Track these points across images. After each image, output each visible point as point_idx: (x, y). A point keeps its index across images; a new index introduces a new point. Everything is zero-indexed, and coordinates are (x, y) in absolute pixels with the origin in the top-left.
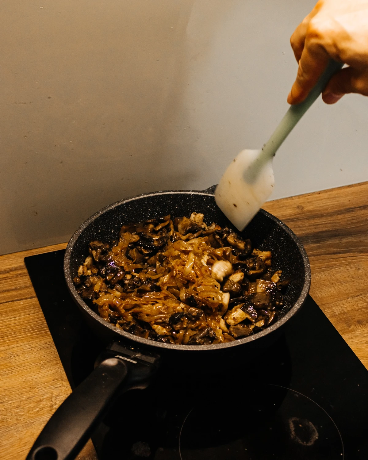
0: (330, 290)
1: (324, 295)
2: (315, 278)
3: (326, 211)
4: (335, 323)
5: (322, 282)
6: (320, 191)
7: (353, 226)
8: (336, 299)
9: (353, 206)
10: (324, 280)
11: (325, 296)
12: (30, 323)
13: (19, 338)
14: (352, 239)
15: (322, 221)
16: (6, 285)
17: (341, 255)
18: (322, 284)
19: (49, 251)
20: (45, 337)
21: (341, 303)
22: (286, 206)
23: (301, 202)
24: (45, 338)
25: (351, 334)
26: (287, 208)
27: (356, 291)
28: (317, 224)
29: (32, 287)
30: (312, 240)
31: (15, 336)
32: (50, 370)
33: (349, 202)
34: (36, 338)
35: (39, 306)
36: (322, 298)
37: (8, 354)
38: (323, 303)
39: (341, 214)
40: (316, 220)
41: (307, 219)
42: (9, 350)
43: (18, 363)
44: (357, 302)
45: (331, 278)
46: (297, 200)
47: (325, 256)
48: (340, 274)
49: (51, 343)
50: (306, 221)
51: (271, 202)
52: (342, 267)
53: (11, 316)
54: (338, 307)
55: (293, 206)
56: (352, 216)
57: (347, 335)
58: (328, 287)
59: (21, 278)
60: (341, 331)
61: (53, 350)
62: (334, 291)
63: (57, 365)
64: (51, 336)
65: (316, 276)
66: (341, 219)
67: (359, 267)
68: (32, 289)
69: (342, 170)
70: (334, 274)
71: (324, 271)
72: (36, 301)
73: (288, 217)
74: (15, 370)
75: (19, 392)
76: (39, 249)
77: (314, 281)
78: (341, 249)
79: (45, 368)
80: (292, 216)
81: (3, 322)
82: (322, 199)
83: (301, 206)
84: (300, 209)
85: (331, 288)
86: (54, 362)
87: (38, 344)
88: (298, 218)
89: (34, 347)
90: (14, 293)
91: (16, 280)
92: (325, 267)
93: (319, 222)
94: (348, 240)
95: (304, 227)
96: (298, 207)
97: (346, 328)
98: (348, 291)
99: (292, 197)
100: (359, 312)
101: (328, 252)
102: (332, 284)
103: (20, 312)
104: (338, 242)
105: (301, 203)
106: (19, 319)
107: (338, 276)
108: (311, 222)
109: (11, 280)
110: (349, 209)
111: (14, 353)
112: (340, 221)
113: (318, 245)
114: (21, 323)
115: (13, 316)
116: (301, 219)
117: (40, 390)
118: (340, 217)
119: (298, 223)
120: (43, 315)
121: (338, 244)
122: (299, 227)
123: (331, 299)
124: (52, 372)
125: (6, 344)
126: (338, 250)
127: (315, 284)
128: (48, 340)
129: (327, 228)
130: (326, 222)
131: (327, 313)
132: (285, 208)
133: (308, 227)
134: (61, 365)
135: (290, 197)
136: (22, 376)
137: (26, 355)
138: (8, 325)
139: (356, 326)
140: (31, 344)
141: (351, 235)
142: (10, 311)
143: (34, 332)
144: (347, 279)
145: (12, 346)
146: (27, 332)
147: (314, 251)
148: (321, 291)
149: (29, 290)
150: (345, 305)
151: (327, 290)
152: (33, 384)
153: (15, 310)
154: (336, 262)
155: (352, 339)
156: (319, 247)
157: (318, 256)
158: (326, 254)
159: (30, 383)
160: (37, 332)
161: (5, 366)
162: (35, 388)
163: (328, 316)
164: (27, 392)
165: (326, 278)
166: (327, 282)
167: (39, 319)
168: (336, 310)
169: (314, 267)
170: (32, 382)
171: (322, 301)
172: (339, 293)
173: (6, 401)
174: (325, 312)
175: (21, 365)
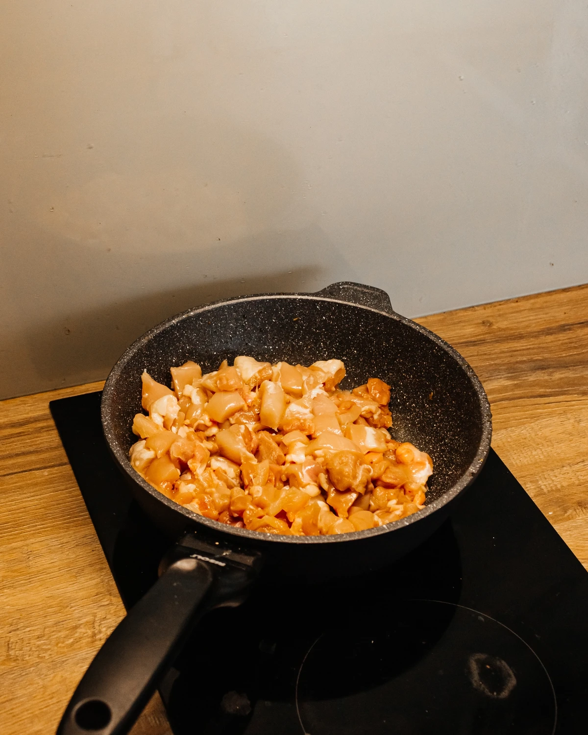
0: (534, 453)
1: (525, 461)
2: (511, 435)
3: (529, 330)
4: (542, 506)
5: (522, 441)
6: (519, 298)
7: (571, 354)
8: (544, 467)
9: (570, 322)
10: (525, 439)
11: (526, 463)
12: (60, 504)
13: (41, 528)
14: (569, 374)
15: (521, 345)
16: (21, 445)
17: (552, 399)
18: (523, 444)
19: (89, 391)
20: (83, 528)
21: (551, 473)
22: (465, 321)
23: (488, 315)
25: (567, 522)
26: (466, 324)
27: (576, 455)
28: (514, 349)
29: (63, 448)
30: (506, 375)
31: (36, 526)
32: (91, 579)
33: (563, 316)
34: (68, 528)
35: (74, 478)
36: (522, 466)
37: (24, 554)
38: (523, 474)
39: (551, 334)
40: (511, 344)
41: (497, 342)
42: (26, 548)
43: (41, 568)
44: (576, 473)
45: (536, 435)
46: (481, 312)
47: (526, 399)
48: (550, 429)
49: (92, 536)
50: (497, 345)
51: (440, 314)
52: (553, 417)
53: (29, 495)
54: (547, 480)
55: (476, 322)
56: (568, 337)
57: (561, 524)
58: (531, 449)
59: (45, 434)
60: (552, 518)
61: (96, 547)
62: (540, 455)
63: (103, 570)
64: (92, 526)
65: (513, 431)
66: (552, 342)
67: (581, 418)
68: (62, 452)
69: (553, 265)
70: (541, 428)
71: (525, 424)
72: (68, 469)
73: (468, 338)
74: (35, 579)
75: (42, 612)
76: (74, 388)
77: (509, 440)
78: (552, 389)
79: (83, 575)
80: (474, 336)
81: (17, 504)
82: (521, 311)
83: (488, 322)
84: (486, 326)
85: (535, 450)
86: (98, 567)
87: (72, 538)
88: (484, 340)
89: (66, 543)
90: (33, 458)
91: (37, 437)
92: (527, 418)
93: (517, 347)
94: (563, 376)
95: (493, 354)
96: (483, 323)
97: (558, 513)
98: (562, 456)
99: (473, 307)
100: (582, 488)
101: (530, 394)
102: (538, 444)
103: (44, 487)
104: (546, 377)
105: (488, 317)
106: (41, 499)
107: (546, 432)
108: (505, 347)
109: (28, 437)
110: (564, 326)
111: (34, 552)
112: (550, 345)
113: (516, 382)
114: (45, 505)
115: (32, 494)
116: (488, 342)
117: (74, 610)
118: (550, 338)
119: (483, 348)
120: (79, 492)
121: (546, 381)
122: (485, 354)
123: (536, 467)
124: (94, 582)
125: (21, 537)
126: (547, 390)
127: (511, 444)
128: (87, 532)
129: (528, 357)
130: (529, 347)
131: (530, 490)
132: (463, 324)
133: (499, 353)
134: (109, 571)
135: (470, 307)
136: (47, 588)
137: (53, 555)
138: (24, 508)
139: (575, 510)
140: (62, 538)
141: (567, 367)
142: (28, 486)
143: (65, 519)
144: (561, 436)
145: (31, 540)
146: (54, 518)
147: (510, 392)
148: (519, 456)
149: (57, 452)
150: (558, 478)
151: (529, 453)
152: (64, 601)
153: (36, 484)
154: (544, 409)
155: (570, 530)
156: (517, 386)
157: (516, 401)
158: (528, 397)
159: (58, 600)
160: (70, 518)
161: (20, 572)
162: (68, 606)
163: (531, 494)
164: (56, 613)
165: (528, 435)
166: (529, 441)
167: (74, 498)
168: (545, 485)
169: (509, 418)
170: (62, 598)
171: (522, 471)
172: (548, 458)
173: (21, 627)
174: (527, 488)
175: (44, 571)
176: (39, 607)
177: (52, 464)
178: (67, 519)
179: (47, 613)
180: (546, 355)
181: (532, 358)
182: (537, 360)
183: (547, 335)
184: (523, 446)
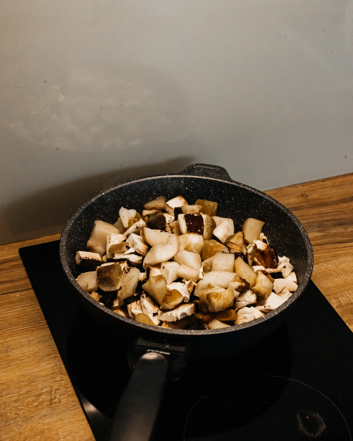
0: (336, 280)
1: (330, 285)
2: (321, 268)
3: (331, 200)
4: (341, 314)
5: (328, 272)
6: (324, 179)
8: (342, 289)
10: (330, 270)
12: (27, 315)
13: (16, 331)
15: (327, 209)
16: (1, 277)
17: (346, 244)
18: (328, 274)
21: (347, 293)
22: (290, 194)
24: (43, 331)
26: (291, 196)
28: (321, 212)
29: (28, 279)
30: (317, 229)
31: (12, 329)
32: (49, 364)
34: (33, 331)
35: (36, 298)
36: (328, 288)
37: (5, 347)
39: (346, 202)
40: (320, 209)
41: (311, 207)
42: (6, 344)
43: (16, 357)
45: (337, 268)
46: (300, 188)
47: (330, 245)
48: (346, 264)
49: (49, 336)
50: (311, 209)
52: (348, 256)
53: (7, 309)
54: (345, 297)
55: (297, 195)
59: (16, 270)
60: (348, 321)
61: (51, 343)
62: (340, 281)
63: (56, 358)
64: (48, 330)
65: (322, 266)
66: (346, 207)
68: (28, 281)
69: (346, 157)
70: (340, 263)
71: (330, 261)
72: (32, 293)
73: (292, 205)
74: (13, 364)
75: (17, 385)
76: (35, 239)
77: (320, 271)
78: (347, 238)
79: (43, 361)
80: (296, 204)
82: (326, 187)
83: (305, 194)
84: (304, 197)
85: (337, 278)
86: (54, 355)
87: (35, 337)
88: (303, 207)
89: (31, 340)
90: (9, 285)
91: (12, 272)
92: (331, 257)
93: (324, 211)
95: (308, 216)
96: (302, 195)
99: (296, 185)
101: (333, 242)
102: (338, 274)
103: (16, 304)
104: (343, 231)
105: (304, 191)
106: (15, 312)
107: (344, 266)
108: (316, 211)
109: (6, 271)
111: (11, 347)
112: (345, 209)
113: (324, 234)
114: (17, 316)
115: (9, 309)
116: (306, 208)
117: (39, 384)
118: (345, 205)
119: (303, 212)
120: (39, 308)
121: (343, 233)
122: (304, 216)
123: (337, 289)
124: (51, 365)
125: (2, 336)
126: (344, 239)
127: (321, 274)
128: (46, 333)
129: (331, 217)
130: (331, 211)
131: (334, 304)
132: (289, 196)
133: (312, 215)
134: (60, 359)
135: (293, 185)
136: (20, 369)
137: (23, 348)
138: (4, 318)
140: (29, 337)
142: (6, 303)
143: (31, 325)
145: (9, 339)
147: (320, 240)
148: (326, 281)
149: (24, 282)
150: (351, 295)
151: (333, 280)
152: (32, 378)
153: (11, 303)
154: (342, 251)
156: (324, 237)
157: (324, 246)
158: (332, 243)
159: (28, 377)
160: (34, 324)
161: (2, 360)
162: (34, 381)
163: (334, 306)
164: (26, 386)
165: (332, 268)
166: (333, 272)
167: (36, 311)
168: (343, 300)
169: (320, 257)
170: (30, 376)
171: (329, 292)
172: (345, 283)
173: (4, 395)
174: (331, 302)
175: (18, 359)
176: (15, 382)
177: (22, 289)
178: (32, 325)
179: (21, 386)
180: (343, 216)
181: (333, 218)
182: (337, 219)
183: (343, 203)
184: (329, 275)
